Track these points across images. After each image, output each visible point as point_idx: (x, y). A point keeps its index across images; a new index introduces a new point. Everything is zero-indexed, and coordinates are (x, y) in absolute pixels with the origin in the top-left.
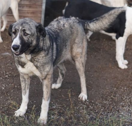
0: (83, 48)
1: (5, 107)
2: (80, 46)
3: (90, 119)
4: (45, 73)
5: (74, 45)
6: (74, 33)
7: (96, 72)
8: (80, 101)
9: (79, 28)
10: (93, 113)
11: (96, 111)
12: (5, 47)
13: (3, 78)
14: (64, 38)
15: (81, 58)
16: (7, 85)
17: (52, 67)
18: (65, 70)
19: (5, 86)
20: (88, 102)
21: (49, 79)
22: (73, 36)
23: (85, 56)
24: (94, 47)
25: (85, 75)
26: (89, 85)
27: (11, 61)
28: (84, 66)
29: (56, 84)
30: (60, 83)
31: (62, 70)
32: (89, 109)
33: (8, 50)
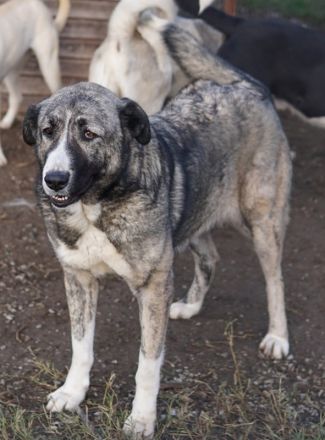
0: (278, 185)
1: (16, 379)
2: (270, 178)
3: (297, 419)
4: (144, 267)
5: (248, 175)
6: (249, 132)
7: (317, 261)
8: (264, 360)
9: (266, 118)
10: (309, 399)
11: (320, 394)
12: (13, 182)
13: (8, 285)
14: (214, 150)
15: (271, 217)
16: (20, 308)
17: (169, 248)
18: (213, 256)
19: (13, 310)
20: (291, 361)
21: (158, 285)
22: (246, 143)
23: (284, 210)
24: (310, 179)
25: (283, 274)
26: (295, 308)
27: (34, 226)
28: (281, 243)
29: (185, 302)
30: (197, 300)
31: (205, 256)
32: (295, 385)
33: (23, 189)
